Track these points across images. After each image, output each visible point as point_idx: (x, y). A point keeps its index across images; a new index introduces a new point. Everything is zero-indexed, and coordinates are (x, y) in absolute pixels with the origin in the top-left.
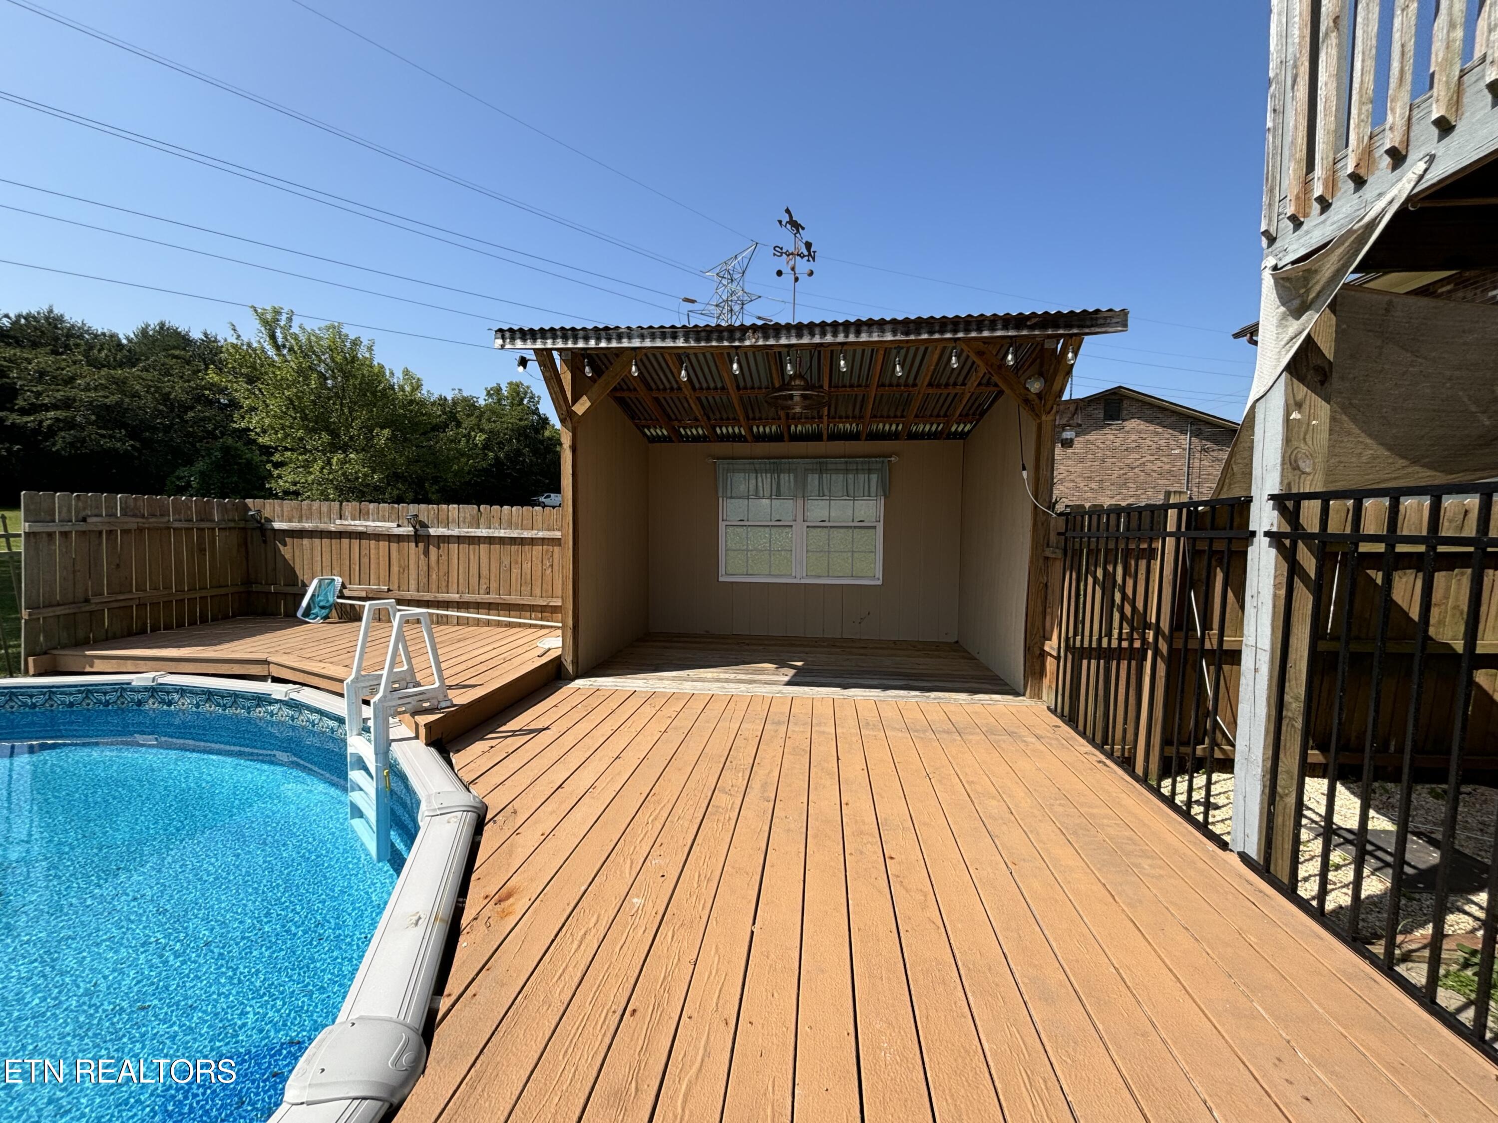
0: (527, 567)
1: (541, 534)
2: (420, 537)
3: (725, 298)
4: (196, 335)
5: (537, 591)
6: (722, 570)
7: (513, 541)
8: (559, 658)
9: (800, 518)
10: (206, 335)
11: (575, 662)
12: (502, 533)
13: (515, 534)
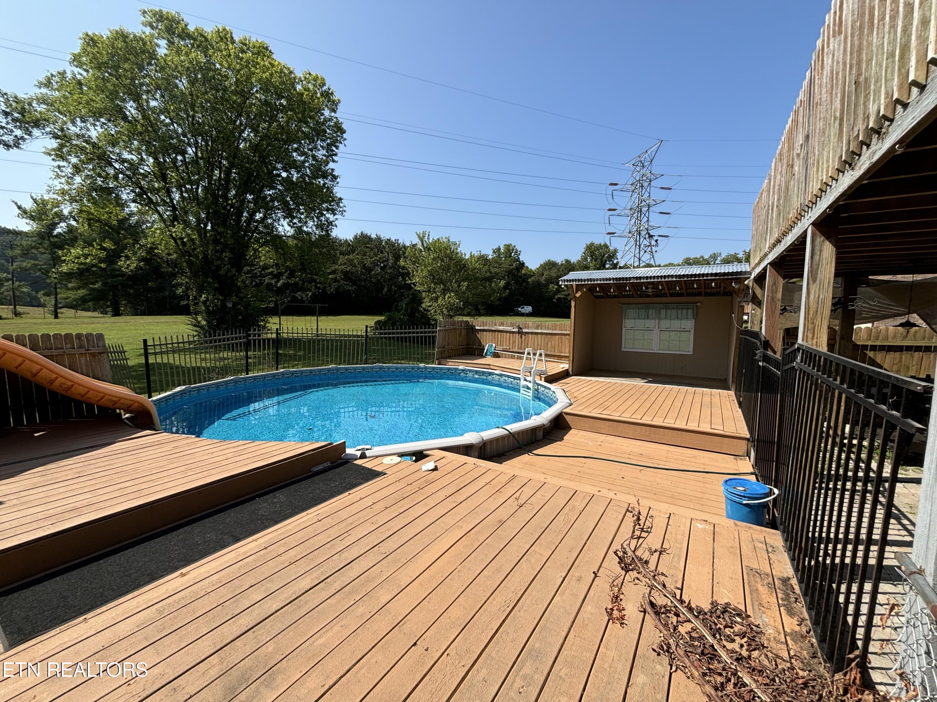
0: (553, 342)
1: (559, 332)
2: (520, 333)
3: (638, 179)
4: (373, 236)
5: (556, 350)
6: (623, 346)
7: (550, 334)
8: (567, 370)
9: (657, 327)
10: (377, 235)
11: (572, 371)
12: (546, 331)
13: (550, 332)
